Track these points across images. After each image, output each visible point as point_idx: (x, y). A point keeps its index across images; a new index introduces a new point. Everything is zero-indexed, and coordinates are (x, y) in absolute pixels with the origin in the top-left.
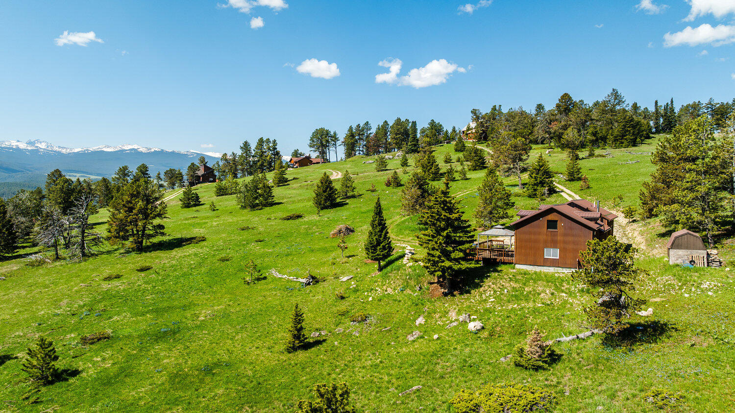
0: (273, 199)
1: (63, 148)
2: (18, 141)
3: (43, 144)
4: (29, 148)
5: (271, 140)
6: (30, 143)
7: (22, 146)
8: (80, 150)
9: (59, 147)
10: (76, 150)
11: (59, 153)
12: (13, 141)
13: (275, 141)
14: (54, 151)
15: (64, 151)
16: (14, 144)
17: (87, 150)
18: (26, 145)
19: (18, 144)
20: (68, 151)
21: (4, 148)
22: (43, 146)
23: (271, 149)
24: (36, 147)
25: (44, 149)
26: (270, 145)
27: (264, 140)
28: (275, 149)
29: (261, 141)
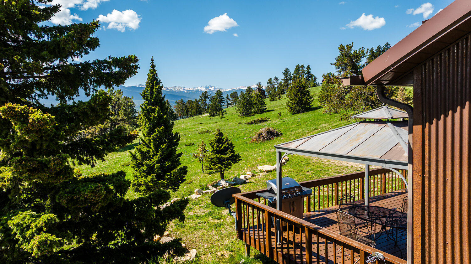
0: (265, 107)
2: (201, 87)
3: (212, 87)
5: (306, 66)
6: (207, 88)
7: (203, 89)
12: (199, 87)
13: (308, 66)
16: (199, 88)
18: (205, 89)
19: (201, 88)
20: (224, 90)
21: (195, 91)
23: (306, 73)
24: (209, 89)
25: (213, 90)
26: (305, 69)
27: (300, 66)
28: (309, 72)
29: (298, 67)
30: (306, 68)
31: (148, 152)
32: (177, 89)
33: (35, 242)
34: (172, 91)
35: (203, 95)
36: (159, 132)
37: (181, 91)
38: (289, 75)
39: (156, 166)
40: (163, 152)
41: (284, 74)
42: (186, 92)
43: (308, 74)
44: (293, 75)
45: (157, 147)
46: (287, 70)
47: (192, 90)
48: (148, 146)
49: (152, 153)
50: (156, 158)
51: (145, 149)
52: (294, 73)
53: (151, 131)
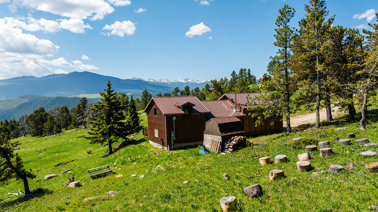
1: (198, 81)
4: (185, 82)
6: (186, 80)
7: (183, 81)
8: (204, 81)
9: (197, 81)
10: (203, 82)
11: (196, 83)
13: (249, 70)
14: (194, 83)
15: (198, 82)
16: (180, 80)
17: (207, 81)
19: (181, 80)
20: (200, 82)
21: (177, 83)
22: (190, 81)
23: (247, 74)
24: (188, 81)
25: (191, 82)
26: (246, 72)
27: (243, 69)
28: (249, 74)
29: (242, 70)
30: (247, 70)
31: (130, 121)
32: (163, 81)
33: (116, 126)
34: (158, 83)
35: (176, 89)
36: (133, 116)
37: (165, 83)
38: (236, 76)
39: (132, 125)
40: (134, 122)
41: (232, 75)
42: (169, 83)
43: (249, 75)
44: (238, 75)
45: (132, 120)
46: (234, 72)
47: (174, 82)
48: (130, 120)
49: (131, 122)
50: (132, 123)
51: (129, 121)
52: (239, 74)
53: (131, 115)
